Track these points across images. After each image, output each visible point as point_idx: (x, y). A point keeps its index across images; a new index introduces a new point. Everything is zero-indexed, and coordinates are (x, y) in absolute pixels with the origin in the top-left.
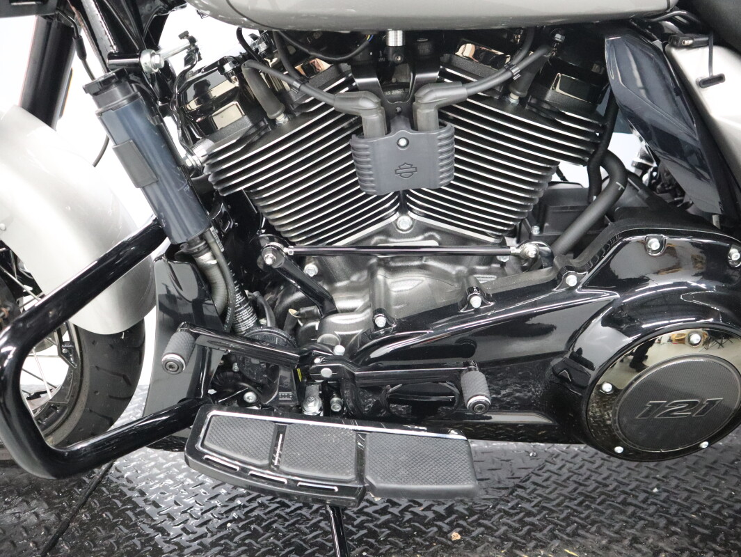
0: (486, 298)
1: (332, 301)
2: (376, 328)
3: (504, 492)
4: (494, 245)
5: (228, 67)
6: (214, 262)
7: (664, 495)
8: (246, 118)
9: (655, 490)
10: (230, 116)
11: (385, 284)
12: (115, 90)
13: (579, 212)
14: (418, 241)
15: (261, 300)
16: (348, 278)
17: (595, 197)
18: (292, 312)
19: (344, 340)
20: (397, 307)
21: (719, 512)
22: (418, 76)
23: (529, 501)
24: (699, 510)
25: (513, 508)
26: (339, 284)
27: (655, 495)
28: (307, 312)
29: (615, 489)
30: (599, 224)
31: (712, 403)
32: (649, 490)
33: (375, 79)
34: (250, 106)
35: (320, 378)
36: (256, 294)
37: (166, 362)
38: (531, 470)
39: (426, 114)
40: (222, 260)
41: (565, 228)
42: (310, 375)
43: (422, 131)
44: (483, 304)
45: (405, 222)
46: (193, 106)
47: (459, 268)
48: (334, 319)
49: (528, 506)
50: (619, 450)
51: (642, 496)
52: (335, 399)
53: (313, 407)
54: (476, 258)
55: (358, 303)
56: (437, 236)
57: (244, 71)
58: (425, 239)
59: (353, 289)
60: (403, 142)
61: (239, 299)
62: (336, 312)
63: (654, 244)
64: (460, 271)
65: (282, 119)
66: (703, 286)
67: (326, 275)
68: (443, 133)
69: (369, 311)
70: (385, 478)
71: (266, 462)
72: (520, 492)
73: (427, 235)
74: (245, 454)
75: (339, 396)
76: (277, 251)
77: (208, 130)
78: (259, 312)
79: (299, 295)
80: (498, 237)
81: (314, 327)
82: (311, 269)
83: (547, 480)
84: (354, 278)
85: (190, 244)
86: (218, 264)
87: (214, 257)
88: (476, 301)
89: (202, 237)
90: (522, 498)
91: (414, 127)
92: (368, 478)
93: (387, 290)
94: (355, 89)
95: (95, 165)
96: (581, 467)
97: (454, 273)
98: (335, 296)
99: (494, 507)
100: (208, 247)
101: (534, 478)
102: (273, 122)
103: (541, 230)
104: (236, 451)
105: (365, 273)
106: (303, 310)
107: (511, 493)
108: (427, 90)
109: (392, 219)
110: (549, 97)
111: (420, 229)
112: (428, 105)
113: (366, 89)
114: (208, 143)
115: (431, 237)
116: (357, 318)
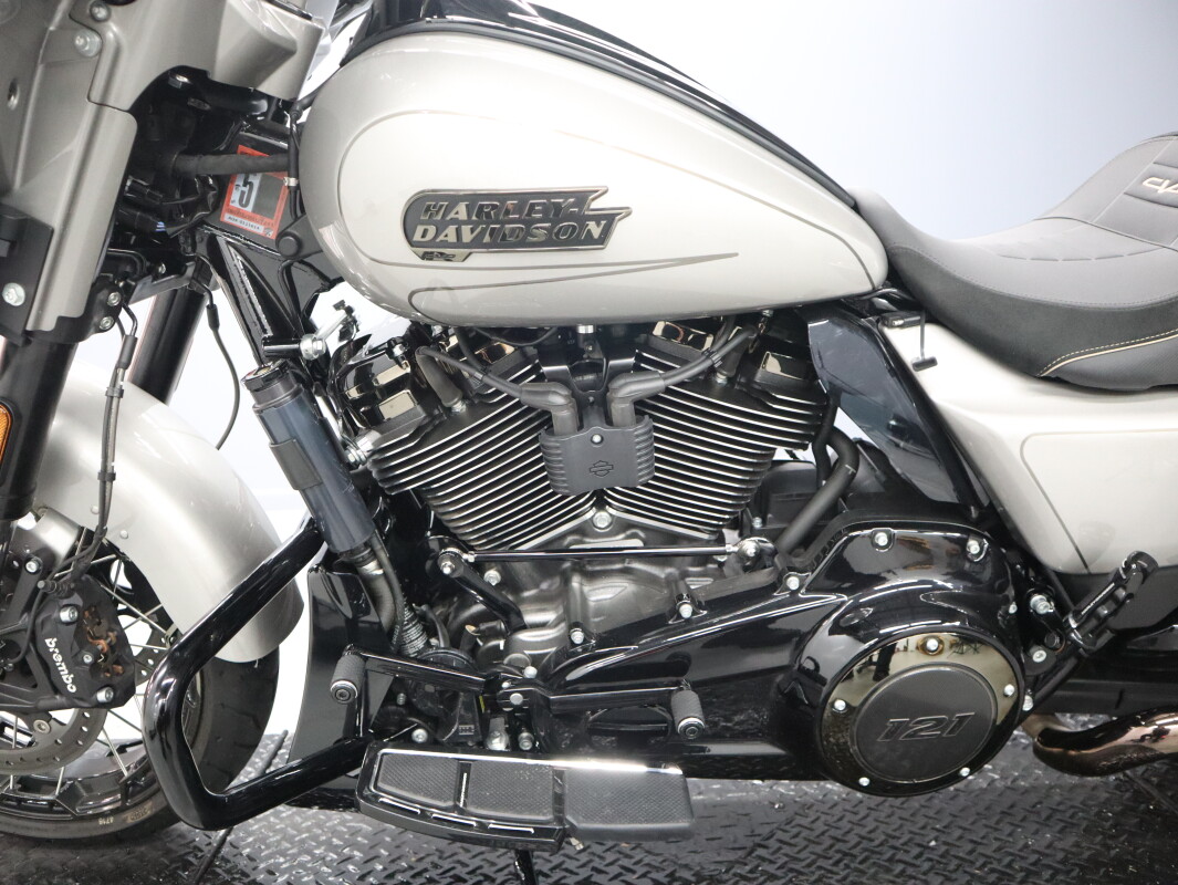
0: (697, 606)
1: (519, 615)
2: (573, 645)
3: (741, 853)
4: (707, 543)
5: (398, 351)
6: (380, 572)
7: (944, 848)
8: (419, 408)
9: (933, 843)
10: (399, 405)
11: (582, 592)
12: (278, 386)
13: (807, 499)
14: (618, 541)
15: (431, 615)
16: (537, 586)
17: (824, 482)
18: (470, 629)
19: (535, 660)
20: (597, 620)
21: (1009, 865)
22: (612, 363)
23: (771, 862)
24: (984, 865)
25: (751, 871)
26: (527, 594)
27: (933, 849)
28: (488, 628)
29: (881, 844)
30: (832, 511)
31: (962, 719)
32: (925, 844)
33: (565, 367)
34: (423, 394)
35: (510, 705)
36: (424, 608)
37: (337, 689)
38: (775, 825)
39: (621, 408)
40: (390, 570)
41: (792, 518)
42: (496, 704)
43: (618, 427)
44: (694, 613)
45: (602, 519)
46: (354, 393)
47: (669, 570)
48: (524, 636)
49: (771, 869)
50: (864, 781)
51: (916, 851)
52: (525, 735)
53: (498, 744)
54: (688, 559)
55: (550, 616)
56: (642, 534)
57: (418, 358)
58: (627, 538)
59: (543, 600)
60: (597, 439)
61: (408, 615)
62: (524, 627)
63: (882, 539)
64: (670, 574)
65: (459, 407)
66: (949, 585)
67: (510, 582)
68: (641, 429)
69: (563, 625)
70: (588, 818)
71: (450, 803)
72: (760, 852)
73: (629, 532)
74: (426, 795)
75: (530, 730)
76: (456, 558)
77: (374, 420)
78: (430, 631)
79: (478, 608)
80: (712, 533)
81: (498, 646)
82: (493, 576)
83: (796, 836)
84: (544, 586)
85: (352, 552)
86: (385, 574)
87: (380, 566)
88: (686, 611)
89: (367, 545)
90: (763, 859)
91: (609, 421)
92: (569, 818)
93: (584, 599)
94: (541, 378)
96: (840, 819)
97: (663, 576)
98: (523, 608)
99: (727, 871)
100: (374, 555)
101: (780, 835)
102: (449, 410)
103: (764, 522)
104: (416, 792)
105: (557, 581)
106: (483, 627)
107: (750, 854)
108: (622, 382)
109: (588, 516)
110: (758, 377)
111: (621, 527)
112: (623, 399)
113: (555, 378)
114: (374, 435)
115: (634, 536)
116: (550, 634)
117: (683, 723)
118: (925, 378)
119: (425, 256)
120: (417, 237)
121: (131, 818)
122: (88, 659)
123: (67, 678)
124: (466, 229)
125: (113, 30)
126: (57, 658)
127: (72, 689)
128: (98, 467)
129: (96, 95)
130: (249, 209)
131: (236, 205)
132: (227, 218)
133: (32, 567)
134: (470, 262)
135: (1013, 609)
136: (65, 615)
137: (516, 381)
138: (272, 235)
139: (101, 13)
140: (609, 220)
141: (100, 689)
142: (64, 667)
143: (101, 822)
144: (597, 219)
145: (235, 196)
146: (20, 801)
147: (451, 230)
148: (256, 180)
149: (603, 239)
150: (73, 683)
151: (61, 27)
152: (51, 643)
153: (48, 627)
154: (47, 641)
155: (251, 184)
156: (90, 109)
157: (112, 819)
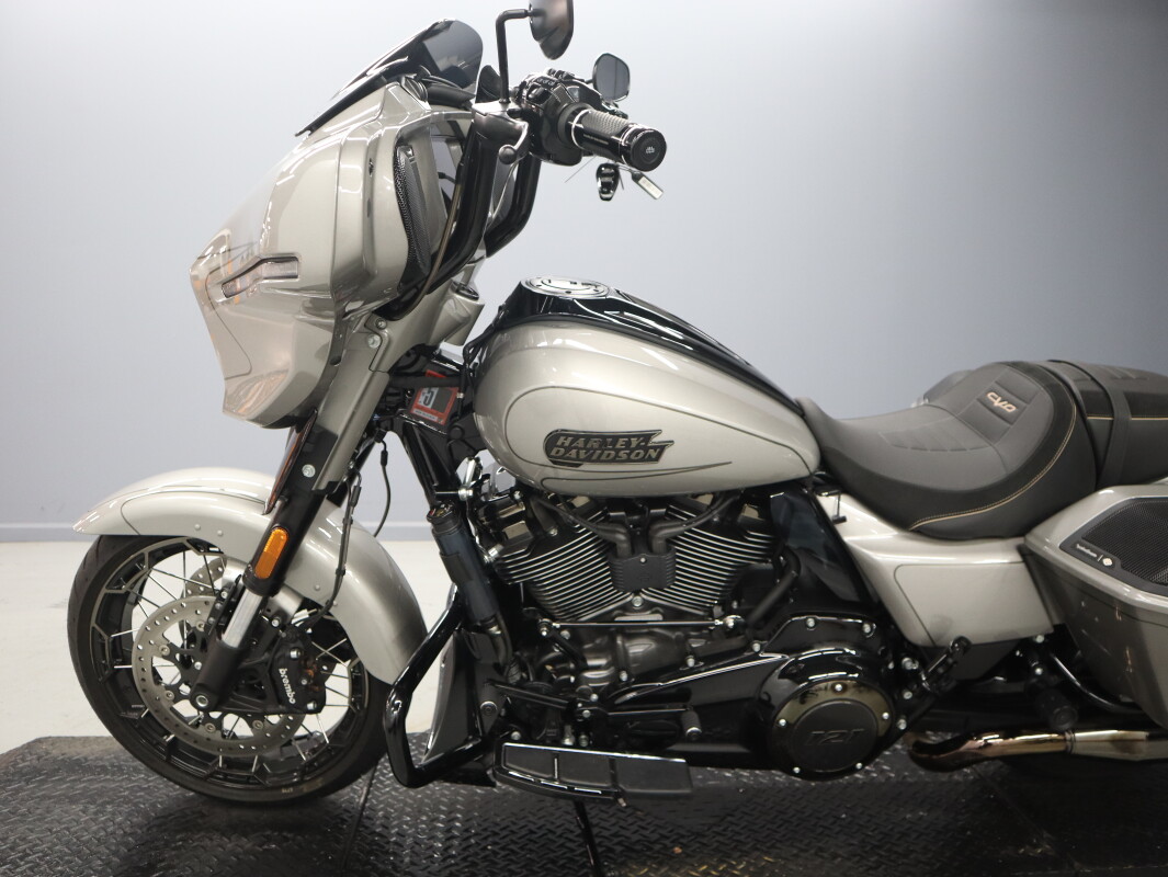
0: (697, 660)
1: (584, 660)
2: (620, 681)
3: (717, 819)
4: (702, 618)
5: (517, 496)
6: (499, 632)
7: (850, 819)
8: (530, 534)
9: (844, 816)
10: (517, 530)
11: (624, 646)
13: (766, 592)
14: (648, 617)
15: (524, 658)
16: (593, 641)
17: (777, 581)
18: (549, 668)
19: (595, 690)
20: (635, 665)
21: (892, 830)
22: (652, 511)
23: (737, 825)
24: (875, 829)
25: (724, 830)
26: (587, 646)
27: (844, 819)
28: (562, 668)
29: (810, 816)
30: (783, 598)
31: (856, 733)
32: (838, 816)
33: (623, 513)
34: (532, 523)
35: (582, 717)
37: (485, 706)
38: (740, 803)
39: (658, 543)
40: (505, 631)
41: (758, 602)
42: (570, 714)
43: (656, 554)
44: (696, 663)
45: (638, 601)
47: (678, 633)
48: (588, 675)
49: (737, 829)
50: (797, 770)
51: (831, 820)
52: (583, 737)
53: (568, 742)
54: (690, 629)
55: (602, 662)
56: (661, 610)
57: (532, 504)
58: (653, 613)
59: (598, 652)
60: (643, 560)
61: (512, 658)
62: (588, 668)
63: (811, 623)
64: (677, 636)
65: (553, 532)
66: (854, 653)
67: (576, 639)
68: (669, 555)
69: (612, 668)
70: (632, 786)
71: (550, 776)
72: (729, 818)
73: (654, 609)
74: (536, 771)
75: (587, 734)
76: (549, 626)
77: (500, 538)
78: (523, 668)
79: (555, 654)
80: (705, 611)
81: (569, 679)
82: (566, 635)
83: (754, 809)
84: (598, 641)
85: (484, 620)
86: (502, 633)
87: (499, 629)
88: (691, 662)
89: (494, 616)
90: (732, 823)
91: (650, 549)
92: (621, 786)
93: (626, 651)
94: (608, 520)
95: (376, 535)
96: (783, 800)
97: (674, 637)
98: (586, 655)
99: (709, 829)
100: (496, 623)
101: (743, 808)
102: (546, 533)
103: (739, 605)
104: (530, 769)
105: (606, 639)
106: (558, 667)
107: (722, 820)
108: (658, 526)
109: (628, 599)
110: (739, 520)
111: (648, 606)
112: (660, 539)
113: (617, 521)
114: (500, 547)
115: (657, 612)
116: (603, 673)
117: (689, 731)
118: (840, 528)
119: (554, 463)
120: (553, 453)
121: (305, 789)
122: (304, 682)
123: (290, 693)
124: (582, 452)
125: (386, 333)
126: (286, 681)
127: (292, 701)
128: (336, 566)
129: (373, 368)
130: (430, 406)
131: (422, 404)
132: (415, 411)
133: (276, 623)
134: (581, 468)
135: (891, 666)
136: (294, 654)
137: (592, 521)
138: (442, 422)
139: (382, 324)
140: (661, 448)
141: (310, 702)
142: (289, 687)
143: (284, 791)
144: (655, 448)
145: (421, 400)
146: (226, 775)
147: (574, 451)
148: (435, 391)
149: (657, 459)
150: (294, 697)
151: (359, 332)
152: (283, 672)
153: (281, 662)
154: (281, 670)
155: (432, 393)
156: (370, 373)
157: (291, 789)
